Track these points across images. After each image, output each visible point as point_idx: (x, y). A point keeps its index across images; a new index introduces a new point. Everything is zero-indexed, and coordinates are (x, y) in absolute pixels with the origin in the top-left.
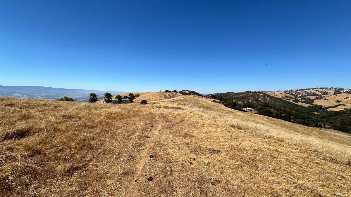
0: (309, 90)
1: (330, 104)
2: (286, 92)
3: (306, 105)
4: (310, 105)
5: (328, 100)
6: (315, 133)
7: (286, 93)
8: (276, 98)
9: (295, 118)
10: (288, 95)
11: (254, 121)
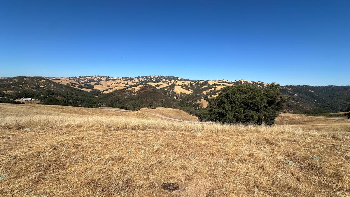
0: (90, 77)
1: (104, 88)
2: (71, 78)
3: (89, 90)
4: (91, 90)
5: (102, 85)
6: (97, 112)
7: (71, 80)
8: (61, 85)
9: (81, 103)
10: (73, 81)
11: (37, 113)
